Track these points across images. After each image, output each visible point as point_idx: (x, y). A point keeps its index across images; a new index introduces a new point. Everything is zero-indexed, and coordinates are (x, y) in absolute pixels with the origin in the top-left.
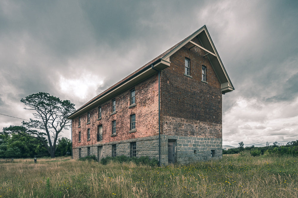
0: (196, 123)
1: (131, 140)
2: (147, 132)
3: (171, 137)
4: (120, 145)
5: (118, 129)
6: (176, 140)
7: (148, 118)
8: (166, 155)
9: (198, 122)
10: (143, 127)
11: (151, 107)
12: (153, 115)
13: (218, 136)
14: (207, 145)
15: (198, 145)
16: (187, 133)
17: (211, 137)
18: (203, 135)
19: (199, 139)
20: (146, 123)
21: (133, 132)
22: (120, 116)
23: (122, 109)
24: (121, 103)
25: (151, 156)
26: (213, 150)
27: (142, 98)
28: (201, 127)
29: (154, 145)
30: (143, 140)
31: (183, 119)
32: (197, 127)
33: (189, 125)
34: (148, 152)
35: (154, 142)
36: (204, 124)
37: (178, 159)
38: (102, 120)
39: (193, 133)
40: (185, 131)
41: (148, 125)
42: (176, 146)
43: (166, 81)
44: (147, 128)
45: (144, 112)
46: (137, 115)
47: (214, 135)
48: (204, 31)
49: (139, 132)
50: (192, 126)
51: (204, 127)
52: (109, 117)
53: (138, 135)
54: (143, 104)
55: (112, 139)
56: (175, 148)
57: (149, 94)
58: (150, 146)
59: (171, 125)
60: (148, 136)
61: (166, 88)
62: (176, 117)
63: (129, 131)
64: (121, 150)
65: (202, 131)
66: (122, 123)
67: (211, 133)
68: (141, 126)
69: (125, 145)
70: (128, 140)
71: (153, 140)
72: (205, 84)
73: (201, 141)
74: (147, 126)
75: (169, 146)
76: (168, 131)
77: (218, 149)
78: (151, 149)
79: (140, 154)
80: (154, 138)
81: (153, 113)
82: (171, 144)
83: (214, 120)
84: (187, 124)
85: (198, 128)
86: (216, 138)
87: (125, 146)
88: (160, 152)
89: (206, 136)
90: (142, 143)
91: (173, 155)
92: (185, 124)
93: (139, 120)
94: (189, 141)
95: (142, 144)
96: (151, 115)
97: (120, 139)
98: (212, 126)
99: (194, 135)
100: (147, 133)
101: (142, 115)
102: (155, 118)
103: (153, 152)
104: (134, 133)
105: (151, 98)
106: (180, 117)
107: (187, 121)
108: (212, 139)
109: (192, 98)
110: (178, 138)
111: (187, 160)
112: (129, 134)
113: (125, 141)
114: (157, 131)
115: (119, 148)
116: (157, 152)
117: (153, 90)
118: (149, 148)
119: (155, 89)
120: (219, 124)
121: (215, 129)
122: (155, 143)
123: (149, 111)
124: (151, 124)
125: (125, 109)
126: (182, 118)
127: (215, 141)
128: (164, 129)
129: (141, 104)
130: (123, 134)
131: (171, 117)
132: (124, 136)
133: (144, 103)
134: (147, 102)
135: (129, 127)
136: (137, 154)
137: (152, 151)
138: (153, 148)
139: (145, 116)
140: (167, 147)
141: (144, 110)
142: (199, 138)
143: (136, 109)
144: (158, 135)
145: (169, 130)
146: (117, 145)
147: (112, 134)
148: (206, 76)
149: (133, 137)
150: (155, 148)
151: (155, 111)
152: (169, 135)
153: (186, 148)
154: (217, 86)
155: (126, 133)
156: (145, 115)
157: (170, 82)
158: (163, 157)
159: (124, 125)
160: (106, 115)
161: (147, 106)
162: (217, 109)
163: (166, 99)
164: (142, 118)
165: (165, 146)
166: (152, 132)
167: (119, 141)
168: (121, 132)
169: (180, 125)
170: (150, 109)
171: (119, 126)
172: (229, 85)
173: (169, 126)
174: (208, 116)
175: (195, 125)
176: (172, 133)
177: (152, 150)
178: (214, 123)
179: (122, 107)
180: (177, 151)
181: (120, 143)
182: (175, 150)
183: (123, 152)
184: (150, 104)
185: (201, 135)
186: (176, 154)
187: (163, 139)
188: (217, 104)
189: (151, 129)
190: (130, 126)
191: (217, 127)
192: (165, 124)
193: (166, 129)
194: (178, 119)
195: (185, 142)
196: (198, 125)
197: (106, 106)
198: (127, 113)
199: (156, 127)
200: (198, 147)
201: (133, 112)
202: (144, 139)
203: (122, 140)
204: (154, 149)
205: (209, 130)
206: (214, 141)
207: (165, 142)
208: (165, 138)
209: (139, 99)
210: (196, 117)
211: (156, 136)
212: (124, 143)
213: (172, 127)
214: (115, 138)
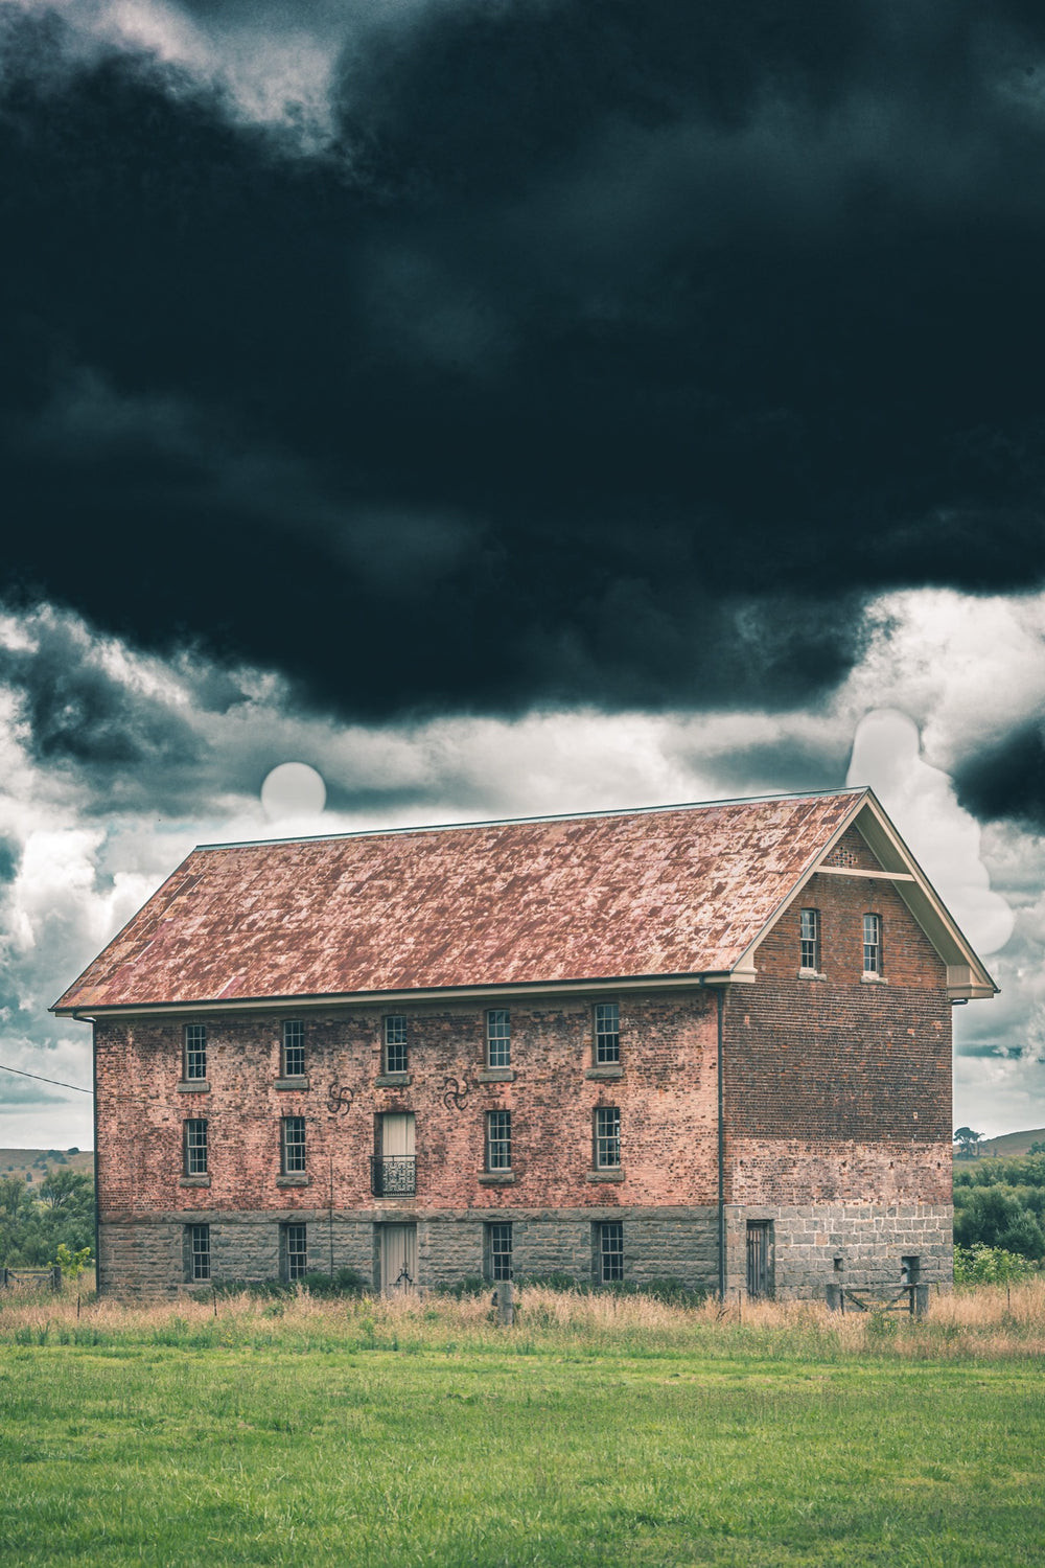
0: (841, 1151)
1: (598, 1213)
2: (673, 1188)
3: (758, 1213)
4: (539, 1226)
5: (528, 1156)
6: (773, 1220)
7: (674, 1138)
8: (742, 1277)
9: (847, 1144)
10: (655, 1168)
11: (688, 1101)
12: (696, 1131)
13: (932, 1197)
14: (887, 1238)
15: (848, 1240)
16: (808, 1194)
17: (902, 1200)
18: (869, 1194)
19: (854, 1213)
20: (666, 1154)
21: (611, 1182)
22: (539, 1101)
23: (549, 1073)
24: (541, 1042)
25: (689, 1280)
26: (912, 1254)
27: (650, 1054)
28: (861, 1166)
29: (700, 1241)
30: (653, 1219)
31: (794, 1142)
32: (844, 1164)
33: (815, 1160)
34: (676, 1262)
35: (700, 1228)
36: (874, 1151)
37: (778, 1289)
38: (411, 1089)
39: (829, 1193)
40: (802, 1187)
41: (676, 1165)
42: (772, 1242)
43: (742, 1017)
44: (673, 1175)
45: (658, 1111)
46: (628, 1116)
47: (917, 1193)
48: (866, 805)
49: (634, 1182)
50: (827, 1165)
51: (873, 1164)
52: (462, 1084)
53: (634, 1196)
54: (654, 1079)
55: (480, 1196)
56: (769, 1250)
57: (681, 1052)
58: (686, 1241)
59: (756, 1169)
60: (675, 1202)
61: (742, 1041)
62: (772, 1138)
63: (591, 1175)
64: (541, 1248)
65: (864, 1180)
66: (550, 1132)
67: (901, 1186)
68: (647, 1161)
69: (562, 1228)
70: (585, 1211)
71: (696, 1220)
72: (875, 987)
73: (859, 1221)
74: (672, 1168)
75: (749, 1243)
76: (745, 1191)
77: (934, 1250)
78: (689, 1251)
79: (642, 1269)
80: (700, 1213)
81: (696, 1124)
82: (756, 1235)
83: (915, 1128)
84: (809, 1158)
85: (848, 1168)
86: (922, 1203)
87: (564, 1235)
88: (721, 1265)
89: (880, 1198)
90: (650, 1227)
91: (762, 1276)
92: (805, 1162)
93: (635, 1136)
94: (816, 1223)
95: (650, 1231)
96: (689, 1129)
97: (539, 1199)
98: (905, 1156)
99: (833, 1200)
100: (672, 1191)
101: (652, 1122)
102: (705, 1145)
103: (696, 1263)
104: (610, 1185)
105: (687, 1068)
106: (785, 1135)
107: (808, 1148)
108: (907, 1211)
109: (827, 1056)
110: (778, 1213)
111: (807, 1294)
112: (590, 1184)
113: (564, 1213)
114: (711, 1191)
115: (529, 1241)
116: (712, 1264)
117: (698, 1043)
118: (682, 1249)
119: (705, 1043)
120: (939, 1141)
121: (921, 1165)
122: (702, 1232)
123: (680, 1114)
124: (688, 1164)
125: (569, 1076)
126: (791, 1139)
127: (920, 1216)
128: (734, 1187)
129: (649, 1077)
130: (556, 1181)
131: (754, 1141)
132: (560, 1192)
133: (658, 1075)
134: (673, 1079)
135: (590, 1157)
136: (627, 1272)
137: (692, 1259)
138: (697, 1249)
139: (663, 1126)
140: (744, 1247)
141: (661, 1104)
142: (852, 1210)
143: (623, 1092)
144: (717, 1207)
145: (749, 1187)
146: (515, 1227)
147: (487, 1171)
148: (881, 952)
149: (608, 1198)
150: (702, 1249)
151: (704, 1117)
152: (751, 1204)
153: (805, 1248)
154: (929, 982)
155: (572, 1181)
156: (663, 1122)
157: (752, 1017)
158: (730, 1285)
159: (558, 1142)
160: (448, 1072)
161: (671, 1094)
162: (930, 1080)
163: (741, 1079)
164: (652, 1132)
165: (738, 1244)
166: (693, 1191)
167: (535, 1212)
168: (544, 1170)
169: (785, 1166)
170: (684, 1107)
171: (532, 1138)
172: (973, 982)
173: (749, 1174)
174: (887, 1116)
175: (839, 1160)
176: (760, 1197)
177: (691, 1255)
178: (916, 1141)
179: (551, 1060)
180: (773, 1263)
181: (535, 1220)
182: (770, 1257)
183: (555, 1258)
184: (686, 1090)
185: (859, 1195)
186: (772, 1272)
187: (731, 1222)
188: (930, 1057)
189: (686, 1180)
190: (594, 1151)
191: (929, 1159)
192: (739, 1168)
193: (741, 1184)
194: (779, 1146)
195: (801, 1228)
196: (848, 1156)
197: (446, 1026)
198: (576, 1093)
199: (708, 1178)
200: (851, 1245)
201: (610, 1099)
202: (661, 1215)
203: (550, 1206)
204: (698, 1252)
205: (892, 1171)
206: (915, 1218)
207: (738, 1229)
208: (735, 1217)
209: (636, 1053)
210: (839, 1129)
211: (709, 1208)
212: (560, 1220)
213: (758, 1174)
214: (508, 1191)
